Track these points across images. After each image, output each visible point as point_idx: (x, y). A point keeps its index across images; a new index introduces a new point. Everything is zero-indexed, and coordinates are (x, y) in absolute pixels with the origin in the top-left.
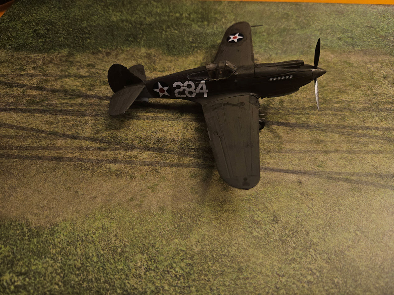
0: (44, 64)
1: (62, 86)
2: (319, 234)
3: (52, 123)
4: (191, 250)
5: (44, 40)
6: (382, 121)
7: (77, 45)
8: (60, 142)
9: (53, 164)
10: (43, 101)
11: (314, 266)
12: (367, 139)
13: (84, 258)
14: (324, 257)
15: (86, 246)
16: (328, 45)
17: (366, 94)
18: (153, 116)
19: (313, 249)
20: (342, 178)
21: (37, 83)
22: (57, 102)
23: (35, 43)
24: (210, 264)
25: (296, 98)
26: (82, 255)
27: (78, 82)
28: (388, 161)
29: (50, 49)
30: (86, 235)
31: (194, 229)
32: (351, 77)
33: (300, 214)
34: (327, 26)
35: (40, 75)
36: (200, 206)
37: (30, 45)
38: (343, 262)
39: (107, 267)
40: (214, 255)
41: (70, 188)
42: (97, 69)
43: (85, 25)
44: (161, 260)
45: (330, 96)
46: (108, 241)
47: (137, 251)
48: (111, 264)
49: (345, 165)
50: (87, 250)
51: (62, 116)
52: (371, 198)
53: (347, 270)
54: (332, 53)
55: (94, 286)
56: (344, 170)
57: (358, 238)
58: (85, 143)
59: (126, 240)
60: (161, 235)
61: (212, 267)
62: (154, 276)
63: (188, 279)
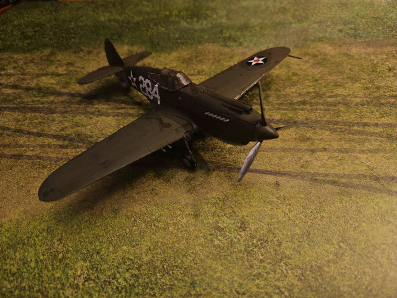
0: (25, 63)
1: (37, 84)
2: (293, 245)
3: (19, 121)
4: (140, 259)
5: (29, 42)
6: (383, 117)
7: (61, 45)
8: (23, 140)
9: (11, 162)
10: (16, 99)
11: (283, 283)
12: (363, 137)
13: (21, 262)
14: (297, 273)
15: (26, 250)
16: (327, 37)
17: (366, 87)
18: (123, 112)
19: (284, 263)
20: (329, 181)
21: (13, 82)
22: (29, 99)
23: (20, 44)
24: (159, 277)
25: (285, 93)
26: (20, 259)
27: (54, 80)
28: (387, 161)
29: (33, 50)
30: (29, 238)
31: (147, 235)
32: (350, 69)
33: (273, 221)
34: (328, 18)
35: (18, 74)
36: (158, 210)
37: (15, 46)
38: (320, 280)
39: (44, 274)
40: (165, 266)
41: (23, 186)
42: (76, 67)
43: (73, 26)
44: (104, 269)
45: (324, 89)
46: (51, 245)
47: (79, 257)
48: (48, 271)
49: (334, 165)
50: (27, 254)
51: (31, 114)
52: (362, 204)
53: (324, 290)
54: (330, 46)
55: (26, 295)
56: (332, 171)
57: (341, 252)
58: (47, 141)
59: (70, 245)
60: (109, 241)
61: (160, 279)
62: (92, 287)
63: (130, 292)
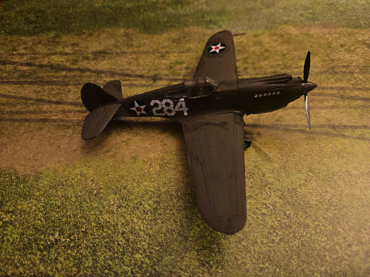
0: (34, 45)
1: (49, 62)
2: (274, 175)
3: (39, 92)
4: (158, 190)
5: (34, 26)
6: (337, 82)
7: (63, 28)
8: (45, 107)
9: (39, 125)
10: (32, 74)
11: (268, 201)
12: (322, 97)
13: (63, 198)
14: (278, 194)
15: (66, 189)
16: (291, 21)
17: (323, 60)
18: (129, 83)
19: (268, 188)
20: (298, 130)
21: (27, 60)
22: (44, 75)
23: (26, 28)
24: (175, 201)
25: (259, 66)
26: (62, 196)
27: (63, 58)
28: (341, 115)
29: (39, 33)
30: (66, 181)
31: (162, 173)
32: (311, 46)
33: (257, 160)
34: (291, 5)
35: (30, 54)
36: (168, 155)
37: (22, 30)
38: (295, 198)
39: (84, 206)
40: (179, 194)
41: (54, 143)
42: (81, 47)
43: (71, 12)
44: (132, 199)
45: (291, 62)
46: (85, 185)
47: (110, 192)
48: (87, 203)
49: (301, 118)
50: (67, 192)
51: (49, 87)
52: (323, 145)
53: (298, 204)
54: (294, 27)
55: (72, 220)
56: (300, 123)
57: (309, 178)
58: (67, 108)
59: (101, 184)
60: (132, 179)
61: (176, 203)
62: (124, 212)
63: (154, 213)
